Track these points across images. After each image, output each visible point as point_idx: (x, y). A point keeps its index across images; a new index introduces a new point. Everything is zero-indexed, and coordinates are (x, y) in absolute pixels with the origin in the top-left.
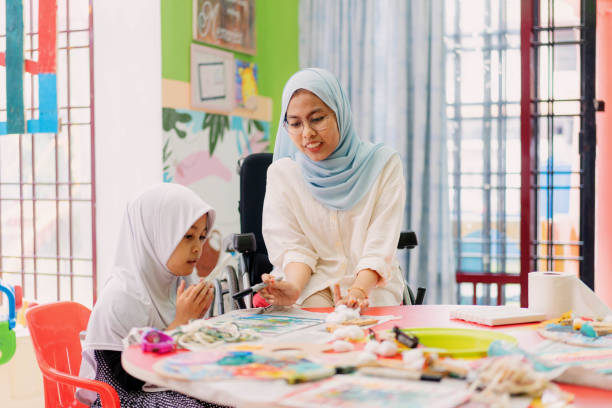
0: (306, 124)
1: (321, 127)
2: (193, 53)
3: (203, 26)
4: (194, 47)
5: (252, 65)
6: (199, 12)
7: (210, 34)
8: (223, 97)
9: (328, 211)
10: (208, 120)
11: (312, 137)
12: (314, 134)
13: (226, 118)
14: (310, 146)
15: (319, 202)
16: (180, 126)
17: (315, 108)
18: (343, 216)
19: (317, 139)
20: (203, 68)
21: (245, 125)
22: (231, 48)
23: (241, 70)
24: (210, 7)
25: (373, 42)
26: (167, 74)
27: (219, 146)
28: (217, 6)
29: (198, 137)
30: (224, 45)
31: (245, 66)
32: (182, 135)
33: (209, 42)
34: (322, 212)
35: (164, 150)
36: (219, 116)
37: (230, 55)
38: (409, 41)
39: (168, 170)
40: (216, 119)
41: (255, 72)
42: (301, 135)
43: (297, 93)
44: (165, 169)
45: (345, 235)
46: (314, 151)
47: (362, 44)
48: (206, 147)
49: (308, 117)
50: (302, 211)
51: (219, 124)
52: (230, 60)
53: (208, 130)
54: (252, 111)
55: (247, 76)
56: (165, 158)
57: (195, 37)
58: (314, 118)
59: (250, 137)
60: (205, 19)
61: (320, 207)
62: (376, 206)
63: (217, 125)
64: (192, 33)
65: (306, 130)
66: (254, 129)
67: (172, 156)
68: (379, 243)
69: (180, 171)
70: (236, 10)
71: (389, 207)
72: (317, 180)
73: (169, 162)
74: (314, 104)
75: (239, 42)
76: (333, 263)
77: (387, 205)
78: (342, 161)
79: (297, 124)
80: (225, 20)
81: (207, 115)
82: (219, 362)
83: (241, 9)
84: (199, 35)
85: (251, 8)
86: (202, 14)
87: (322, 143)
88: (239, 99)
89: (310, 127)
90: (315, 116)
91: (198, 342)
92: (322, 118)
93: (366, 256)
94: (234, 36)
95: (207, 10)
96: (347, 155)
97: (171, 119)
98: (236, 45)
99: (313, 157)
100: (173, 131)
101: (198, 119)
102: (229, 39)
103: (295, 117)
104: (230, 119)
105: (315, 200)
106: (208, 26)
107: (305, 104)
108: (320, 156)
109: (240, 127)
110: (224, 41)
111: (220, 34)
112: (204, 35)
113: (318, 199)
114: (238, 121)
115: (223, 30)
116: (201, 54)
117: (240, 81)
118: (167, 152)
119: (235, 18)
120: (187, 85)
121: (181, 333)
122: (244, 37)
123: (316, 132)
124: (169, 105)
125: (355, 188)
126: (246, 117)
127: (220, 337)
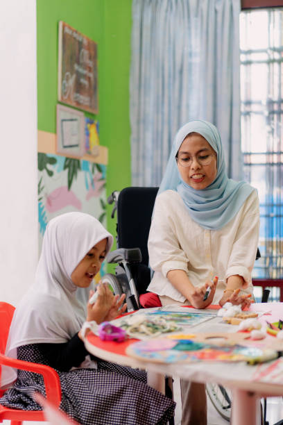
0: (194, 158)
1: (206, 162)
2: (58, 111)
3: (66, 91)
4: (59, 106)
5: (96, 122)
6: (63, 80)
7: (69, 97)
8: (77, 146)
9: (203, 230)
10: (67, 163)
11: (198, 169)
12: (200, 167)
13: (79, 162)
14: (195, 177)
15: (197, 223)
16: (49, 167)
17: (203, 148)
18: (214, 234)
19: (201, 172)
20: (64, 123)
21: (90, 167)
22: (82, 108)
23: (89, 125)
24: (70, 76)
25: (188, 106)
26: (41, 126)
27: (74, 183)
28: (74, 76)
29: (61, 175)
30: (78, 106)
31: (91, 122)
32: (51, 174)
33: (69, 103)
34: (198, 231)
35: (39, 186)
36: (74, 160)
37: (82, 114)
38: (215, 105)
39: (41, 201)
40: (72, 163)
41: (97, 127)
42: (189, 167)
43: (190, 135)
44: (40, 199)
45: (214, 249)
46: (197, 181)
47: (179, 107)
48: (66, 184)
49: (197, 154)
50: (182, 230)
51: (74, 166)
52: (81, 117)
53: (67, 170)
54: (95, 156)
55: (93, 130)
56: (39, 192)
57: (60, 99)
58: (201, 156)
59: (93, 177)
60: (67, 85)
61: (197, 226)
62: (239, 228)
63: (73, 166)
64: (57, 96)
65: (194, 164)
66: (96, 171)
67: (44, 189)
68: (243, 256)
69: (49, 202)
70: (86, 79)
71: (250, 230)
72: (195, 205)
73: (42, 195)
74: (202, 145)
75: (87, 104)
76: (204, 271)
77: (248, 228)
78: (215, 192)
79: (187, 159)
80: (79, 88)
81: (67, 159)
82: (174, 348)
83: (89, 78)
84: (62, 98)
85: (96, 79)
86: (65, 81)
87: (204, 176)
88: (88, 147)
89: (197, 161)
90: (202, 154)
91: (143, 333)
92: (207, 156)
93: (233, 265)
94: (84, 99)
95: (67, 80)
96: (219, 187)
97: (44, 161)
98: (86, 106)
99: (195, 186)
100: (45, 171)
101: (61, 162)
102: (81, 102)
103: (186, 153)
104: (81, 162)
105: (193, 220)
106: (68, 92)
107: (195, 144)
108: (202, 186)
109: (87, 169)
110: (78, 103)
111: (76, 98)
112: (66, 98)
113: (195, 219)
114: (86, 163)
115: (78, 95)
116: (64, 113)
117: (88, 134)
118: (41, 187)
119: (85, 86)
120: (53, 135)
121: (127, 325)
122: (91, 101)
123: (202, 166)
124: (42, 151)
125: (224, 214)
126: (91, 160)
127: (157, 329)
